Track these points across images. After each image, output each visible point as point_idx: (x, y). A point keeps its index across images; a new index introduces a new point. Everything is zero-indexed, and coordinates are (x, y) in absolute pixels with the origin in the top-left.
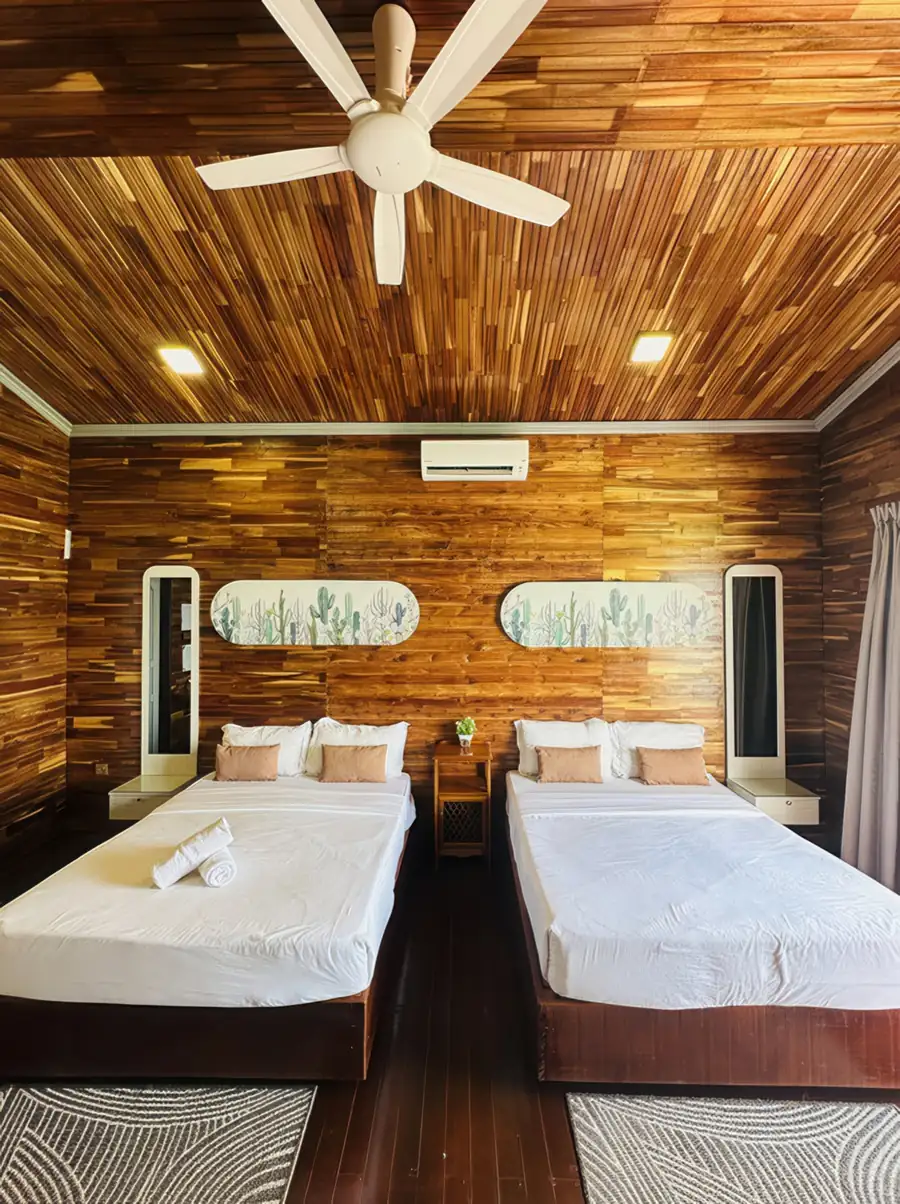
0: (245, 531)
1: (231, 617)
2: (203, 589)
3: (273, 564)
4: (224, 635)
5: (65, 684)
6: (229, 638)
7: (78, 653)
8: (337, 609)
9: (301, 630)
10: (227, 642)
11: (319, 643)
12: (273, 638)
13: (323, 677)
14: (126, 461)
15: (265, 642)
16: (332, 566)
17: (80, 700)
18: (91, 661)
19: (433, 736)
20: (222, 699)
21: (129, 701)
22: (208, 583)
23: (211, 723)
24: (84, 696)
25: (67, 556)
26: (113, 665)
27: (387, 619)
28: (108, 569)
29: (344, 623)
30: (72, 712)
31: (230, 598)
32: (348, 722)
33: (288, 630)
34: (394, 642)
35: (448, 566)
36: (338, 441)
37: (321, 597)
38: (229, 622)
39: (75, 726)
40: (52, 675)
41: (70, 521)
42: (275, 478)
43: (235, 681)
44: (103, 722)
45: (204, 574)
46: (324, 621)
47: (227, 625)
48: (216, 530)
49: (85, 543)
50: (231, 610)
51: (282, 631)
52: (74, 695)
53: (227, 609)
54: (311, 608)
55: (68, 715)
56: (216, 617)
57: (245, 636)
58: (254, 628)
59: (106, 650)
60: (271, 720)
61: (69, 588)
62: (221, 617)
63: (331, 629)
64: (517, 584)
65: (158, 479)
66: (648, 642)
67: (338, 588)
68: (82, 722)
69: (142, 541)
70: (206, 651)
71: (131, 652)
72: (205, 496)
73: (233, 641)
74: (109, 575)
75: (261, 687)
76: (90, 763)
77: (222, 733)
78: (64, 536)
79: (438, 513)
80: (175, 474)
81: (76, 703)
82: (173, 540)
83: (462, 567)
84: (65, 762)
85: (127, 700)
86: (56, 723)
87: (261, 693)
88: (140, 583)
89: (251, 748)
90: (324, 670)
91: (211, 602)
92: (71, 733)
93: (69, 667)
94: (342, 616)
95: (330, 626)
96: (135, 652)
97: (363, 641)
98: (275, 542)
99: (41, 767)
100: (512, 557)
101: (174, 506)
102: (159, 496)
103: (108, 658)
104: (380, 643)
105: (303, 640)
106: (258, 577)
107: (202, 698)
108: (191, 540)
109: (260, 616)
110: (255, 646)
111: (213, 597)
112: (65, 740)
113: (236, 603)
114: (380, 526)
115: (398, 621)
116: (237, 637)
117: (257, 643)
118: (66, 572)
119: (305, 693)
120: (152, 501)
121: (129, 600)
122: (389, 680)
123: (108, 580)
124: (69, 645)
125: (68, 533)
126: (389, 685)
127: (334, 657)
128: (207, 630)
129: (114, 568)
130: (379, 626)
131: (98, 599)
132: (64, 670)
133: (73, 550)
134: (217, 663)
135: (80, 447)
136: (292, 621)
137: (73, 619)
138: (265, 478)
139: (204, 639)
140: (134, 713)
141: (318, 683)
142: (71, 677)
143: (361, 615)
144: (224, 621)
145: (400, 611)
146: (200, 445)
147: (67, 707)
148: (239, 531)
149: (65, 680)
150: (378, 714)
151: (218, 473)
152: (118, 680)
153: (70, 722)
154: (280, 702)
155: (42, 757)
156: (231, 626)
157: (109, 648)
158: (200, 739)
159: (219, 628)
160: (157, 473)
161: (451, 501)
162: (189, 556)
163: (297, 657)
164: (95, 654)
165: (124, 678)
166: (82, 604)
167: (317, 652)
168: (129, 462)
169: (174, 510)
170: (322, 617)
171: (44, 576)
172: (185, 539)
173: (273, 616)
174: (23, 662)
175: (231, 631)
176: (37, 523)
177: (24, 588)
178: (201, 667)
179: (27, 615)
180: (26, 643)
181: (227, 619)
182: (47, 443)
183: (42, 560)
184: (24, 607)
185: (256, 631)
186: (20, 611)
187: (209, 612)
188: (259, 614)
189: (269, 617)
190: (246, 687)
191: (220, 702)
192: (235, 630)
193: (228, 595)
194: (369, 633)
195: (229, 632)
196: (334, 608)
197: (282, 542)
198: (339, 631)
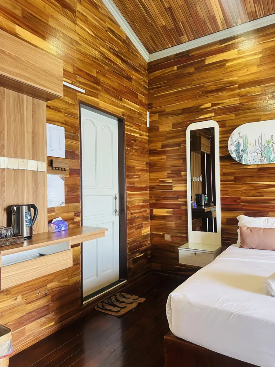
0: (249, 92)
1: (241, 148)
2: (221, 133)
4: (237, 159)
5: (149, 192)
6: (240, 161)
7: (154, 175)
10: (240, 164)
12: (272, 159)
14: (175, 68)
15: (265, 162)
17: (156, 200)
18: (160, 179)
20: (236, 200)
21: (180, 201)
22: (223, 129)
23: (230, 215)
24: (159, 197)
25: (148, 126)
26: (171, 181)
28: (167, 129)
30: (153, 206)
31: (241, 136)
38: (241, 150)
39: (154, 213)
40: (144, 186)
41: (149, 107)
43: (244, 188)
44: (167, 212)
45: (222, 124)
47: (239, 153)
48: (228, 96)
49: (156, 117)
50: (241, 142)
52: (153, 198)
53: (239, 143)
55: (150, 208)
56: (232, 148)
57: (251, 159)
58: (258, 153)
59: (168, 173)
60: (271, 214)
61: (150, 142)
62: (235, 148)
65: (193, 73)
68: (157, 212)
69: (185, 111)
70: (224, 170)
71: (181, 173)
72: (221, 77)
73: (243, 163)
74: (168, 133)
75: (264, 192)
76: (161, 233)
77: (238, 221)
78: (147, 115)
80: (202, 67)
81: (154, 202)
82: (203, 107)
84: (150, 232)
85: (179, 200)
86: (146, 211)
87: (262, 196)
88: (185, 135)
89: (264, 228)
91: (228, 140)
92: (152, 217)
93: (150, 183)
96: (183, 173)
99: (143, 232)
101: (203, 86)
102: (193, 83)
103: (168, 177)
107: (222, 199)
108: (213, 105)
109: (262, 145)
110: (258, 165)
111: (229, 137)
112: (149, 221)
113: (245, 139)
116: (246, 160)
117: (260, 163)
118: (148, 134)
120: (190, 87)
121: (179, 144)
123: (168, 135)
124: (150, 171)
125: (148, 113)
128: (226, 158)
129: (171, 129)
131: (163, 146)
132: (148, 184)
133: (150, 122)
134: (232, 178)
135: (152, 67)
137: (151, 158)
138: (261, 55)
139: (223, 164)
140: (183, 208)
142: (152, 188)
144: (237, 150)
146: (217, 46)
147: (150, 204)
148: (243, 93)
149: (149, 190)
151: (226, 61)
152: (174, 189)
153: (151, 211)
155: (142, 227)
156: (241, 153)
157: (170, 172)
158: (222, 224)
159: (234, 155)
160: (192, 70)
162: (213, 114)
164: (163, 175)
165: (178, 188)
166: (156, 150)
168: (177, 68)
169: (203, 89)
171: (141, 135)
172: (209, 105)
173: (271, 143)
174: (135, 176)
175: (242, 156)
176: (138, 106)
177: (135, 139)
178: (221, 181)
179: (136, 153)
180: (136, 168)
181: (239, 149)
182: (140, 65)
183: (140, 126)
184: (135, 149)
185: (259, 155)
186: (134, 151)
187: (227, 147)
188: (261, 143)
189: (268, 145)
190: (253, 192)
191: (235, 201)
192: (244, 156)
193: (239, 133)
195: (240, 157)
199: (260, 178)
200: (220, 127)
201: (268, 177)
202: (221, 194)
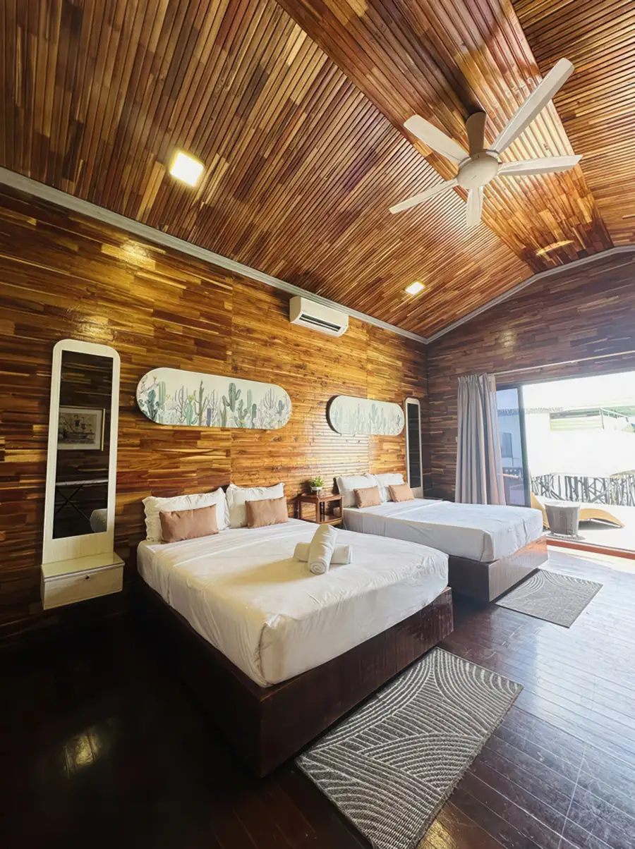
0: (168, 327)
1: (156, 399)
2: (124, 371)
3: (191, 359)
4: (148, 415)
6: (153, 418)
8: (242, 400)
9: (215, 414)
10: (152, 421)
11: (228, 425)
12: (193, 420)
13: (228, 452)
14: (33, 221)
15: (185, 423)
16: (235, 368)
19: (296, 490)
20: (140, 475)
21: (25, 483)
22: (127, 366)
23: (129, 498)
26: (3, 442)
27: (272, 412)
28: (1, 331)
29: (246, 411)
31: (157, 381)
32: (245, 486)
33: (205, 414)
34: (276, 427)
35: (303, 380)
36: (239, 278)
37: (231, 390)
38: (155, 403)
42: (192, 290)
43: (153, 457)
45: (127, 358)
46: (232, 409)
47: (152, 406)
48: (138, 319)
50: (157, 391)
51: (200, 414)
53: (153, 391)
54: (224, 398)
56: (142, 397)
57: (168, 417)
58: (177, 410)
60: (186, 490)
62: (147, 398)
63: (237, 416)
64: (337, 396)
65: (76, 254)
67: (243, 385)
70: (125, 430)
73: (158, 422)
74: (2, 338)
75: (179, 462)
77: (143, 507)
79: (298, 345)
80: (94, 253)
83: (309, 381)
85: (22, 482)
87: (177, 467)
90: (229, 447)
91: (137, 385)
94: (245, 407)
95: (236, 414)
96: (37, 427)
97: (258, 426)
98: (193, 342)
100: (333, 380)
101: (95, 286)
102: (74, 270)
104: (268, 427)
105: (216, 423)
107: (119, 474)
108: (111, 322)
109: (183, 401)
110: (174, 426)
111: (139, 380)
113: (162, 387)
114: (266, 346)
115: (280, 413)
116: (161, 418)
117: (178, 424)
119: (215, 466)
120: (67, 273)
122: (271, 455)
126: (271, 459)
127: (235, 438)
128: (131, 409)
129: (11, 332)
130: (268, 416)
134: (136, 441)
136: (208, 407)
138: (186, 288)
139: (124, 419)
140: (32, 497)
141: (225, 457)
143: (257, 407)
144: (150, 402)
145: (281, 406)
148: (160, 325)
150: (265, 479)
151: (140, 268)
152: (9, 459)
154: (195, 475)
156: (155, 407)
158: (116, 515)
159: (145, 408)
161: (303, 340)
163: (208, 437)
165: (21, 456)
167: (225, 433)
168: (38, 224)
169: (94, 290)
170: (231, 405)
173: (193, 401)
175: (156, 411)
178: (119, 446)
181: (152, 400)
185: (179, 413)
187: (134, 394)
188: (182, 398)
189: (190, 402)
190: (165, 463)
191: (139, 477)
192: (160, 411)
193: (155, 379)
194: (262, 420)
195: (154, 412)
196: (239, 400)
197: (198, 343)
198: (242, 417)
199: (177, 444)
200: (122, 360)
201: (187, 443)
202: (118, 467)
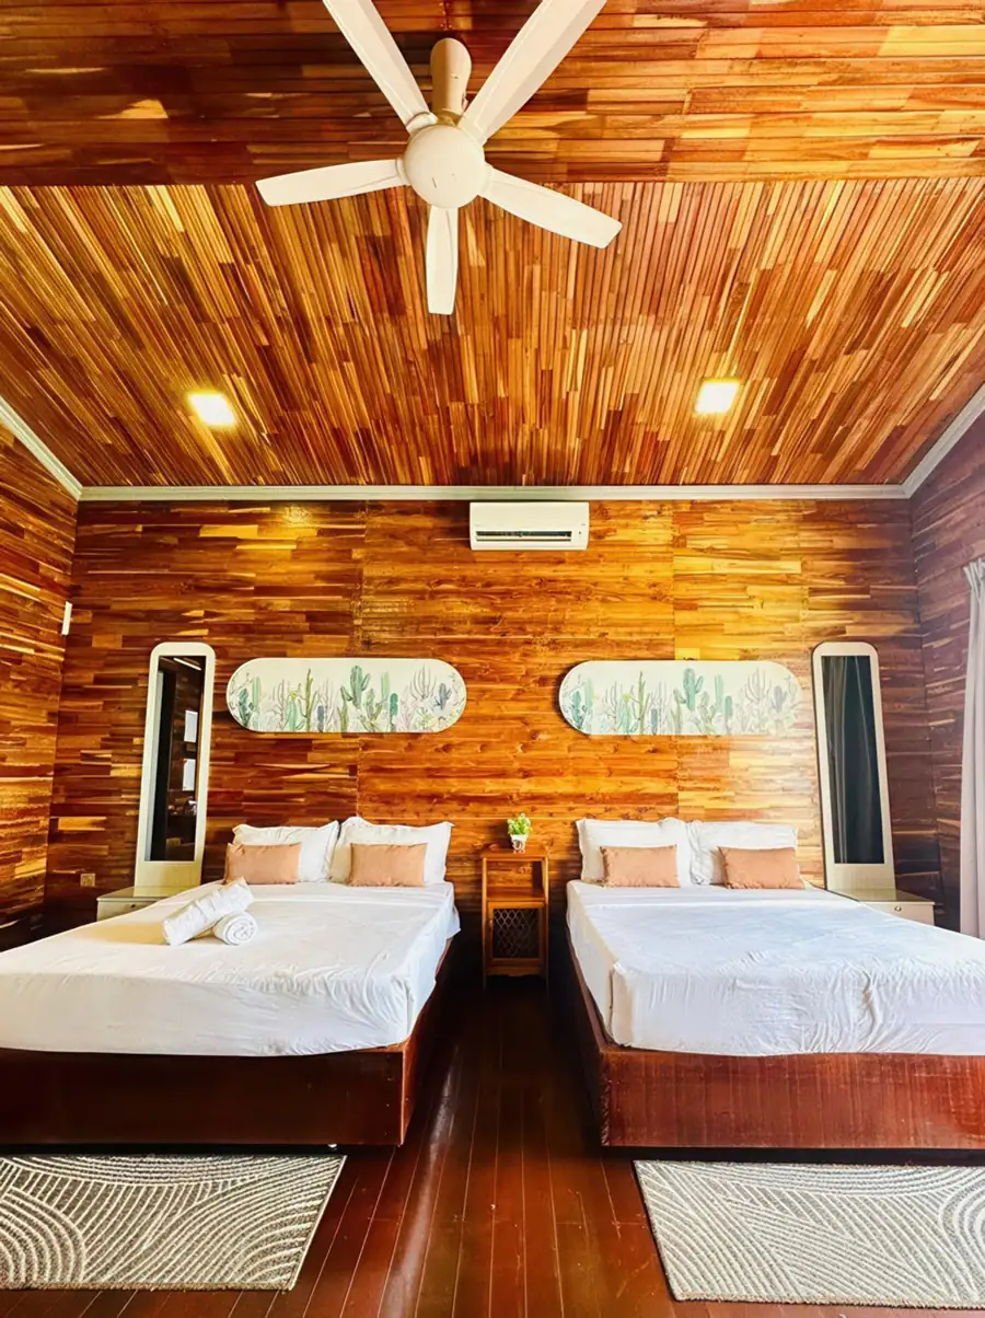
0: (269, 605)
1: (249, 700)
2: (219, 669)
3: (300, 641)
4: (240, 721)
5: (51, 779)
6: (246, 724)
7: (70, 742)
8: (372, 691)
9: (330, 714)
10: (244, 729)
11: (350, 730)
12: (297, 724)
13: (353, 769)
14: (140, 528)
15: (287, 729)
16: (368, 643)
17: (68, 797)
18: (83, 751)
19: (480, 839)
20: (235, 796)
21: (124, 799)
22: (222, 662)
23: (222, 824)
24: (73, 791)
25: (65, 631)
26: (110, 756)
27: (428, 703)
28: (111, 646)
29: (379, 707)
30: (58, 810)
31: (249, 677)
32: (382, 822)
33: (314, 714)
34: (436, 729)
35: (499, 643)
36: (376, 507)
37: (353, 677)
38: (248, 704)
39: (61, 827)
40: (37, 765)
41: (72, 593)
42: (306, 546)
43: (250, 774)
44: (94, 824)
45: (221, 652)
46: (356, 704)
47: (244, 709)
48: (236, 603)
49: (87, 617)
50: (250, 690)
51: (308, 716)
52: (62, 793)
53: (245, 690)
54: (342, 689)
55: (51, 815)
56: (232, 699)
57: (265, 722)
58: (276, 713)
59: (103, 739)
60: (291, 821)
61: (65, 667)
62: (238, 699)
63: (365, 714)
64: (577, 664)
65: (175, 546)
66: (728, 729)
67: (372, 667)
68: (67, 824)
69: (151, 615)
70: (218, 740)
71: (132, 740)
72: (225, 567)
73: (251, 728)
74: (111, 653)
75: (282, 782)
76: (74, 872)
77: (234, 835)
78: (64, 609)
79: (488, 585)
80: (192, 541)
81: (63, 800)
82: (187, 614)
83: (514, 645)
84: (44, 871)
85: (123, 796)
86: (38, 822)
87: (281, 788)
88: (147, 662)
89: (267, 847)
90: (354, 761)
91: (227, 684)
92: (55, 836)
93: (57, 758)
94: (377, 700)
95: (364, 711)
96: (136, 741)
97: (401, 728)
98: (304, 617)
99: (17, 871)
100: (573, 634)
101: (190, 577)
102: (173, 565)
103: (104, 747)
104: (419, 729)
105: (332, 726)
106: (284, 655)
107: (211, 795)
108: (208, 614)
109: (283, 699)
110: (276, 733)
111: (229, 678)
112: (46, 845)
113: (256, 683)
114: (423, 599)
115: (441, 704)
116: (255, 724)
117: (278, 730)
118: (63, 650)
119: (332, 789)
120: (166, 572)
121: (133, 681)
122: (430, 773)
123: (109, 658)
124: (60, 733)
125: (69, 606)
126: (431, 780)
127: (366, 747)
128: (222, 715)
129: (118, 646)
130: (420, 711)
131: (97, 680)
132: (51, 762)
133: (72, 624)
134: (230, 754)
135: (89, 512)
136: (320, 704)
137: (67, 703)
138: (294, 547)
139: (218, 726)
140: (131, 813)
141: (348, 777)
142: (59, 770)
143: (399, 698)
144: (242, 705)
145: (445, 694)
146: (223, 511)
147: (52, 805)
148: (263, 605)
149: (52, 773)
150: (418, 814)
151: (240, 541)
152: (113, 773)
153: (54, 823)
154: (302, 800)
155: (19, 859)
156: (248, 710)
157: (108, 736)
158: (206, 843)
159: (235, 713)
160: (172, 540)
161: (503, 572)
162: (205, 632)
163: (323, 747)
164: (89, 743)
165: (122, 771)
166: (79, 686)
167: (348, 740)
168: (144, 529)
169: (190, 581)
170: (354, 699)
171: (38, 650)
172: (200, 613)
173: (298, 698)
174: (9, 743)
175: (248, 715)
176: (38, 589)
177: (18, 659)
178: (212, 759)
179: (17, 691)
180: (13, 723)
181: (245, 702)
182: (54, 504)
183: (38, 631)
184: (14, 680)
185: (279, 716)
186: (10, 685)
187: (224, 695)
188: (282, 696)
189: (293, 699)
190: (265, 782)
191: (233, 799)
192: (254, 715)
193: (248, 674)
194: (408, 718)
195: (246, 716)
196: (368, 690)
197: (311, 617)
198: (374, 716)
199: (279, 758)
200: (218, 657)
201: (291, 756)
202: (211, 785)
